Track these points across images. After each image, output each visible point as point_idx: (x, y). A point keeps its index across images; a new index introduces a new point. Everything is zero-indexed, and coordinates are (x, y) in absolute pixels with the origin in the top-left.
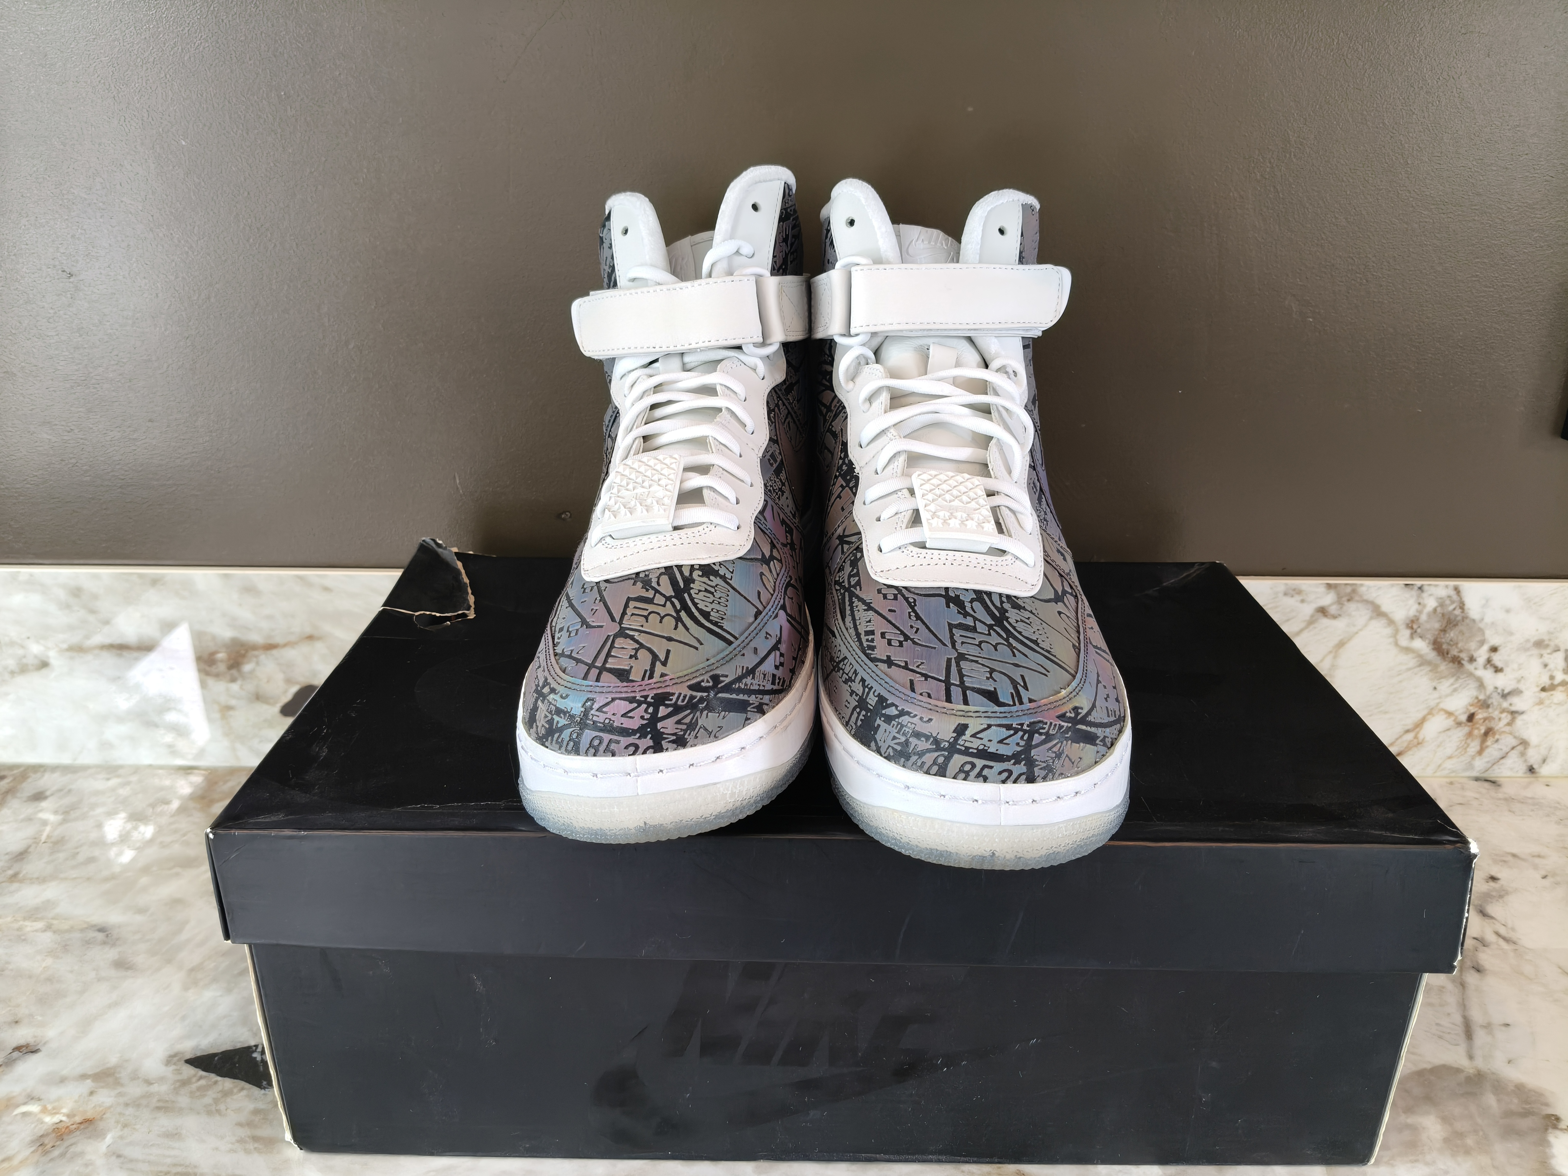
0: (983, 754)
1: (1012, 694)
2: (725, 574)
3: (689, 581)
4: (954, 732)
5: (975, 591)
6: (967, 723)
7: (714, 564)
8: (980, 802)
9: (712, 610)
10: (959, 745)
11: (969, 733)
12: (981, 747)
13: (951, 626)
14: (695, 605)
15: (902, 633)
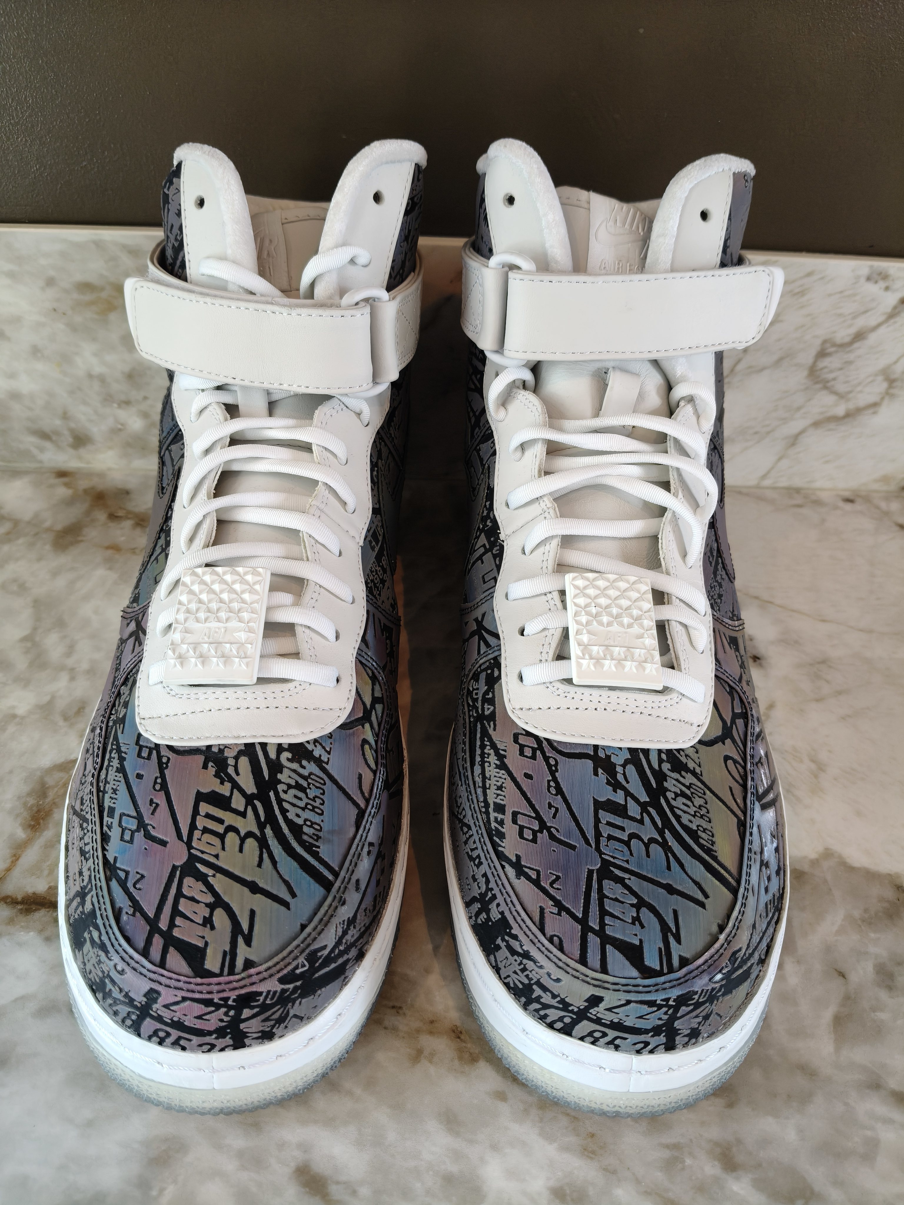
0: (617, 1026)
1: (660, 949)
2: (320, 756)
3: (276, 767)
4: (586, 1001)
5: (630, 750)
6: (602, 995)
7: (308, 742)
8: (607, 1070)
9: (305, 824)
10: (591, 1013)
11: (602, 1006)
12: (616, 1020)
13: (598, 805)
14: (284, 812)
15: (538, 817)
